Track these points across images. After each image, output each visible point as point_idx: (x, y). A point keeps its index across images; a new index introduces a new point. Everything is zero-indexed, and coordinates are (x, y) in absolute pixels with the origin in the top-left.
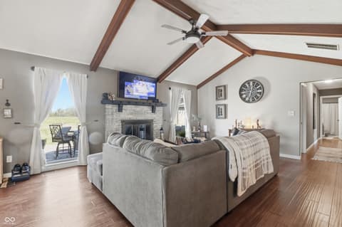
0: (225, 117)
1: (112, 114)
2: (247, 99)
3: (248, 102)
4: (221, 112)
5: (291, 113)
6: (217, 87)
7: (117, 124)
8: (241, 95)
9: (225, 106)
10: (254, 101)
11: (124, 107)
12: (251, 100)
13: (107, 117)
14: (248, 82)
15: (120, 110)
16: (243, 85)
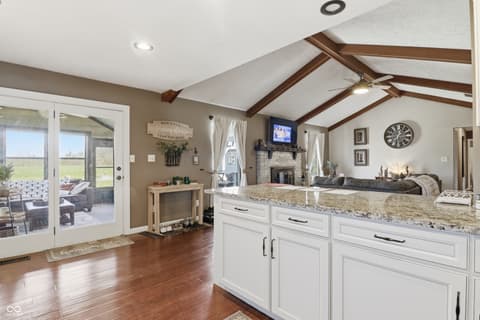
0: (367, 164)
1: (264, 161)
2: (393, 144)
3: (395, 147)
4: (361, 158)
5: (444, 159)
6: (355, 130)
8: (386, 140)
9: (366, 151)
10: (401, 146)
11: (274, 153)
12: (398, 145)
14: (395, 125)
15: (270, 157)
16: (389, 129)
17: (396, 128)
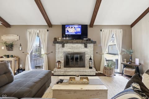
1: (59, 49)
7: (61, 54)
11: (65, 45)
13: (56, 50)
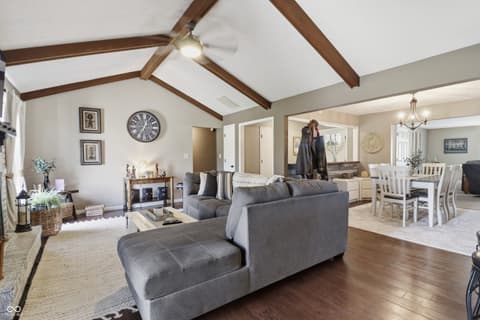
2: (139, 136)
3: (141, 140)
5: (186, 156)
6: (81, 109)
8: (129, 130)
9: (101, 143)
10: (148, 140)
12: (144, 138)
14: (141, 113)
16: (133, 116)
17: (141, 116)
